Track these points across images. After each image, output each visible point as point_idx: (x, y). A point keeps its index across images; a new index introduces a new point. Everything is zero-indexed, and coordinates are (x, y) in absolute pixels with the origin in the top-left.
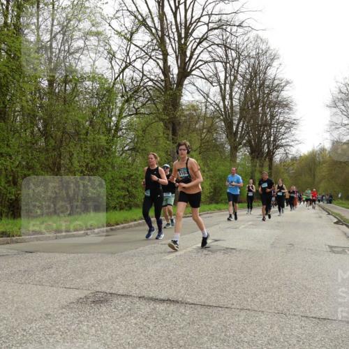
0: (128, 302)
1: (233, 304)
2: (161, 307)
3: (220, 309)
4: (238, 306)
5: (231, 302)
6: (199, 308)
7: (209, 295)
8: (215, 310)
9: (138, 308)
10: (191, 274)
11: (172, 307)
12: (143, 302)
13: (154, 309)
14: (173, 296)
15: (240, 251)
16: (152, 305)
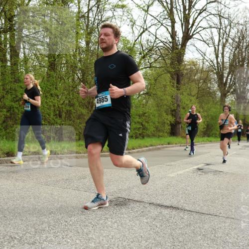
0: (141, 207)
1: (220, 213)
2: (166, 212)
3: (210, 216)
4: (224, 215)
5: (219, 212)
6: (194, 214)
7: (202, 205)
8: (207, 217)
9: (149, 211)
10: (188, 188)
11: (174, 212)
12: (153, 207)
13: (161, 213)
14: (175, 204)
15: (227, 173)
16: (159, 209)
